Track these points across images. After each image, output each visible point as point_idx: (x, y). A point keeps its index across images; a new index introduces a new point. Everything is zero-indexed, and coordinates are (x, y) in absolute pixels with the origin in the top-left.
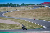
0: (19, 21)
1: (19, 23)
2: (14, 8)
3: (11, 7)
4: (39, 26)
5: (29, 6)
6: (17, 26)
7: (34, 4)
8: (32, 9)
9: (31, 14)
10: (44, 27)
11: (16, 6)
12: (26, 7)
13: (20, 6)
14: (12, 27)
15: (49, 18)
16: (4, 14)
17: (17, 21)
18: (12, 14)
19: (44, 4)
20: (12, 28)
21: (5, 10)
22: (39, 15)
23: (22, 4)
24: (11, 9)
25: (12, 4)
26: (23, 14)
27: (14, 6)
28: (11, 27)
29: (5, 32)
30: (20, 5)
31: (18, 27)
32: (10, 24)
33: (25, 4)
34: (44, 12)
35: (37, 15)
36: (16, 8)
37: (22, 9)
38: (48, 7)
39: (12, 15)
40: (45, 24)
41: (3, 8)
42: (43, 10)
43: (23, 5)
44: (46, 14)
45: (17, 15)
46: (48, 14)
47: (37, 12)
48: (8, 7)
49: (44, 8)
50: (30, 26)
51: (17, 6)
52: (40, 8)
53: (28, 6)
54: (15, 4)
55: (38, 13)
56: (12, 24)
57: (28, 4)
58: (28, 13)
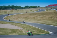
0: (22, 26)
1: (22, 28)
2: (16, 11)
3: (13, 9)
4: (45, 31)
6: (19, 32)
7: (39, 7)
8: (37, 12)
9: (35, 18)
10: (50, 33)
11: (18, 9)
12: (30, 10)
14: (13, 33)
15: (56, 23)
16: (4, 17)
17: (19, 26)
18: (14, 17)
19: (51, 6)
20: (13, 34)
22: (45, 20)
23: (25, 6)
24: (13, 12)
25: (14, 6)
26: (26, 17)
27: (16, 8)
32: (11, 30)
33: (29, 7)
34: (50, 16)
35: (42, 18)
36: (19, 11)
38: (55, 10)
39: (13, 19)
40: (51, 29)
41: (4, 10)
42: (49, 14)
43: (27, 7)
44: (53, 18)
45: (19, 19)
46: (55, 18)
47: (42, 16)
48: (9, 9)
49: (50, 11)
50: (34, 32)
52: (45, 11)
53: (32, 9)
55: (44, 17)
56: (13, 30)
57: (32, 6)
58: (32, 16)
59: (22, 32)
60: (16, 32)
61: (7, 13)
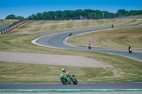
0: (111, 60)
1: (111, 66)
2: (96, 23)
3: (88, 18)
5: (137, 16)
6: (105, 75)
11: (102, 18)
12: (131, 20)
13: (112, 16)
14: (90, 77)
16: (67, 39)
17: (104, 60)
18: (90, 38)
20: (89, 80)
21: (71, 27)
23: (119, 11)
24: (88, 25)
25: (91, 11)
26: (121, 38)
27: (97, 15)
28: (86, 76)
29: (71, 91)
30: (112, 14)
31: (107, 77)
32: (84, 69)
33: (127, 12)
36: (102, 22)
37: (119, 24)
43: (122, 13)
45: (104, 43)
48: (79, 19)
51: (106, 17)
53: (135, 17)
54: (98, 12)
56: (90, 69)
57: (135, 11)
58: (136, 36)
59: (111, 74)
60: (96, 75)
61: (74, 28)
